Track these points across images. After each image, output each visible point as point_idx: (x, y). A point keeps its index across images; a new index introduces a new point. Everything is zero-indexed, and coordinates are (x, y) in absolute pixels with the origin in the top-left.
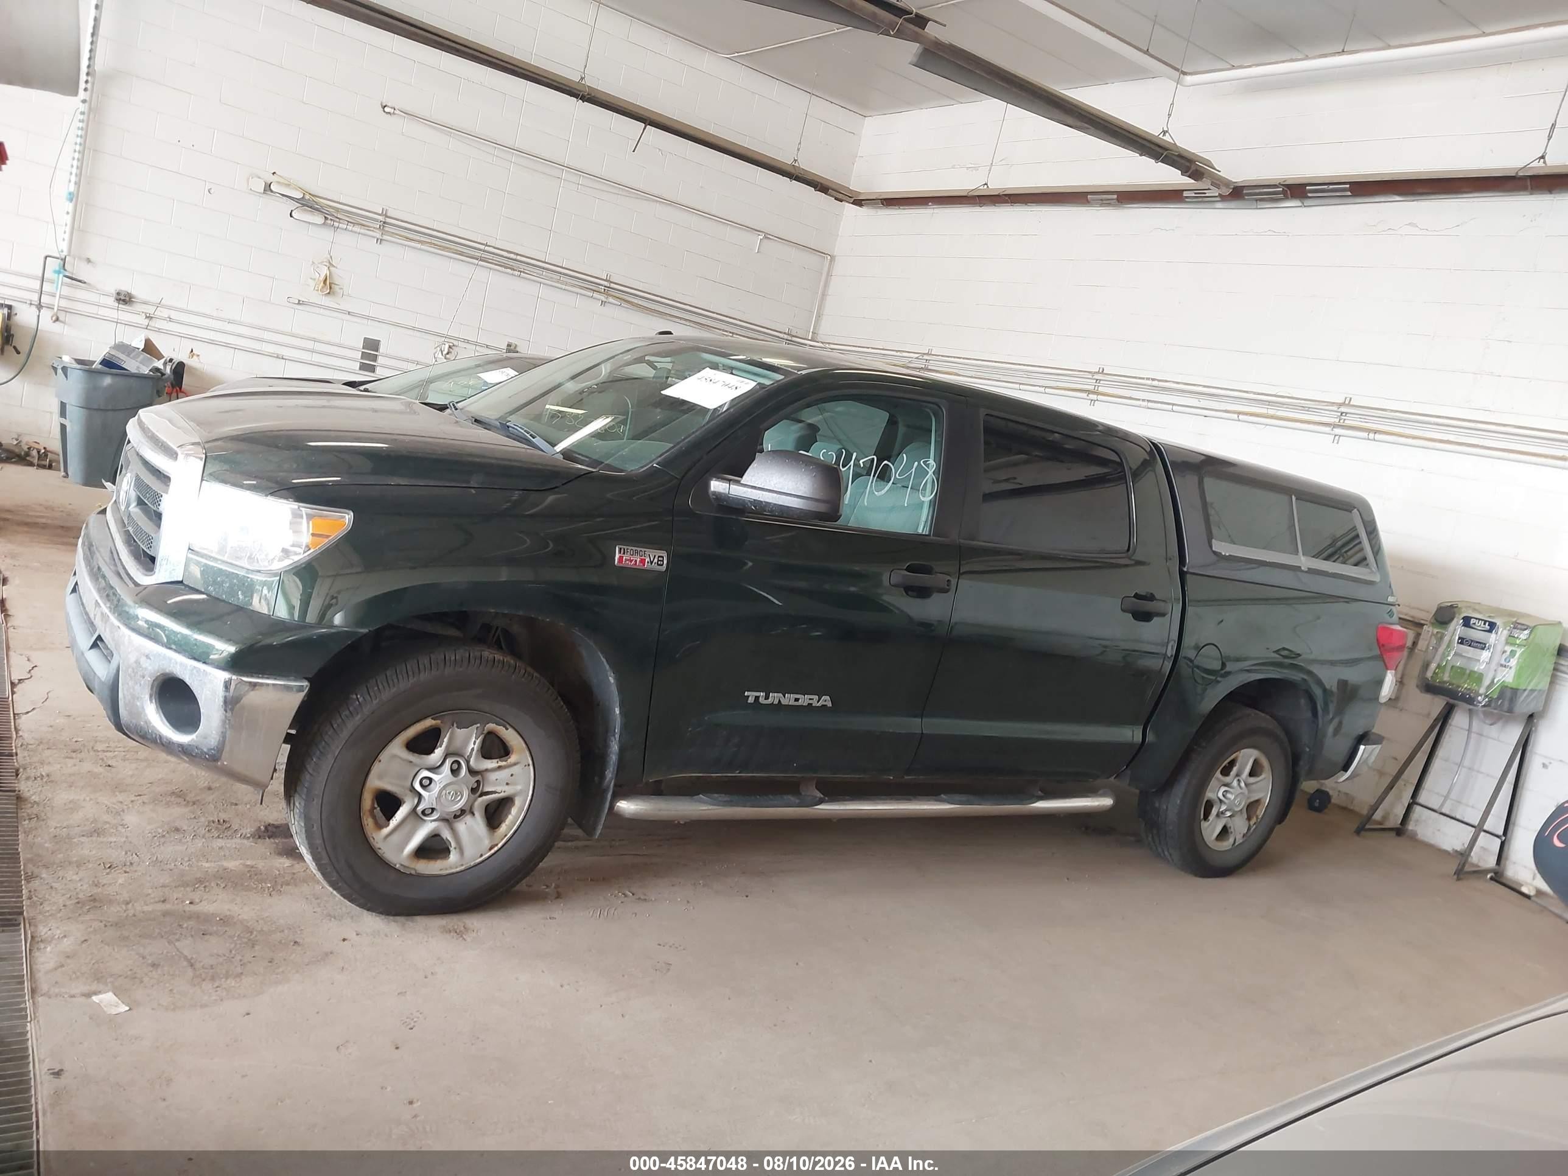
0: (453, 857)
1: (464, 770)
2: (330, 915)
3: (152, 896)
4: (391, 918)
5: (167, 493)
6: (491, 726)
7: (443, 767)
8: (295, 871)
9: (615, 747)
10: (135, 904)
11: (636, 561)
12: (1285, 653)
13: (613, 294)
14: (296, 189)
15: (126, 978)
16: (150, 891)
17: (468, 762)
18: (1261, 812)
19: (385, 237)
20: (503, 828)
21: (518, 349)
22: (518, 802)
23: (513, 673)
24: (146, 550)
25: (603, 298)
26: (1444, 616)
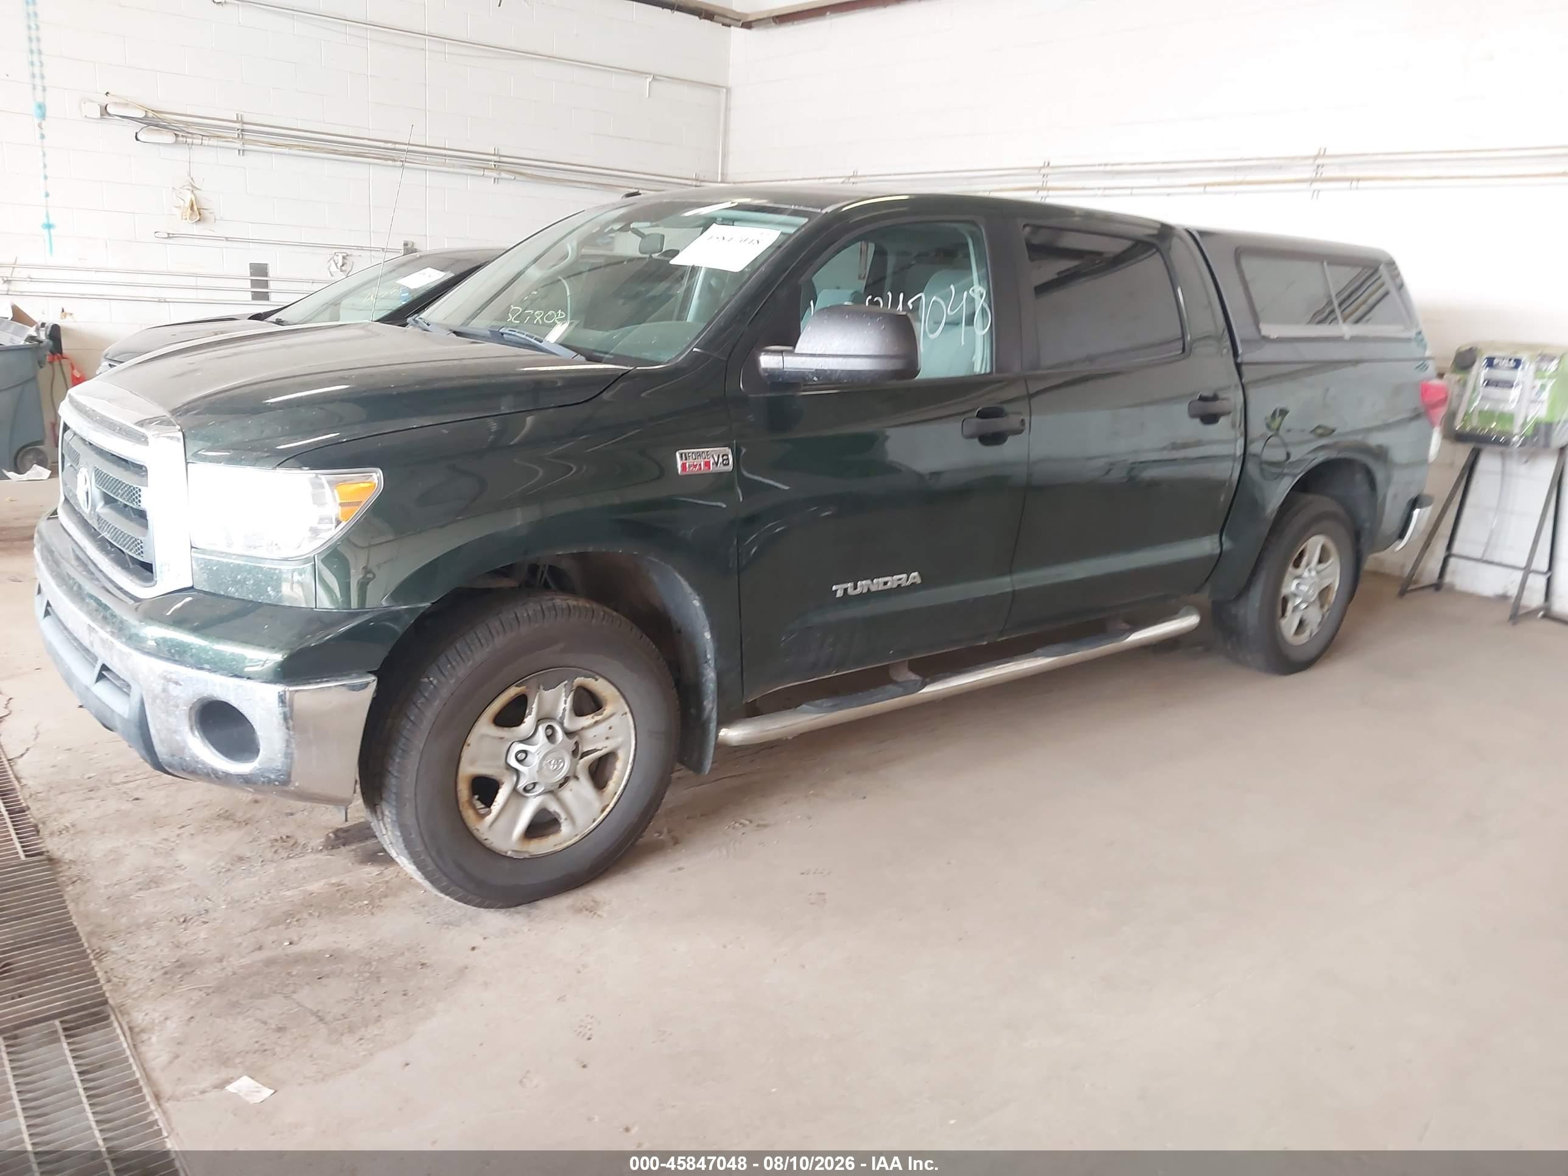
0: (565, 829)
1: (560, 735)
2: (446, 923)
3: (244, 944)
4: (512, 909)
5: (147, 486)
6: (580, 680)
7: (537, 734)
8: (387, 879)
9: (710, 675)
10: (230, 959)
11: (700, 465)
12: (1319, 431)
13: (504, 168)
14: (138, 108)
15: (255, 1053)
16: (239, 940)
17: (561, 724)
18: (1332, 597)
19: (247, 147)
20: (611, 785)
21: (416, 247)
22: (621, 754)
23: (593, 617)
24: (135, 556)
25: (494, 174)
26: (1464, 361)
